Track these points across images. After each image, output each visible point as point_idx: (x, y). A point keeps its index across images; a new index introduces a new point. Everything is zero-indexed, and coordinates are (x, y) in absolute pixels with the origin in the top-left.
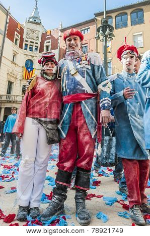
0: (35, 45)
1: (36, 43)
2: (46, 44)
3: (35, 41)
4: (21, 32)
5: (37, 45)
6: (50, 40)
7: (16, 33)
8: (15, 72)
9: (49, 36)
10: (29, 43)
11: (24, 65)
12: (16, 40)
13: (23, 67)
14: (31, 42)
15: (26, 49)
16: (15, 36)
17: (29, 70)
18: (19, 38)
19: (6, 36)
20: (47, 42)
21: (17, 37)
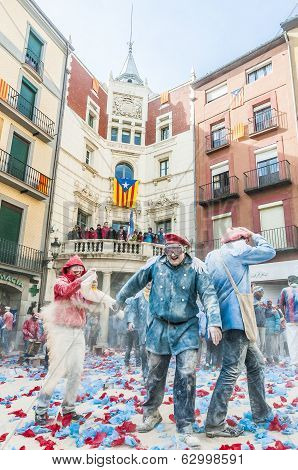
0: (133, 129)
1: (137, 125)
2: (159, 125)
3: (134, 121)
4: (102, 100)
5: (138, 128)
6: (170, 114)
7: (89, 99)
8: (94, 192)
9: (166, 105)
10: (120, 126)
11: (113, 175)
12: (91, 118)
13: (110, 179)
14: (125, 123)
15: (114, 139)
16: (89, 107)
17: (126, 185)
18: (97, 113)
19: (66, 101)
20: (161, 120)
21: (93, 110)
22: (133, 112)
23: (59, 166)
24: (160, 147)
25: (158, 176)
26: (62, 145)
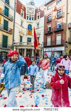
3: (32, 14)
4: (24, 9)
5: (33, 16)
6: (40, 13)
7: (21, 10)
8: (23, 32)
9: (39, 10)
11: (27, 28)
12: (22, 14)
14: (30, 15)
15: (28, 19)
16: (21, 12)
17: (30, 30)
18: (23, 13)
19: (16, 11)
20: (38, 14)
21: (22, 12)
22: (32, 12)
23: (15, 26)
24: (37, 21)
25: (37, 28)
26: (15, 22)
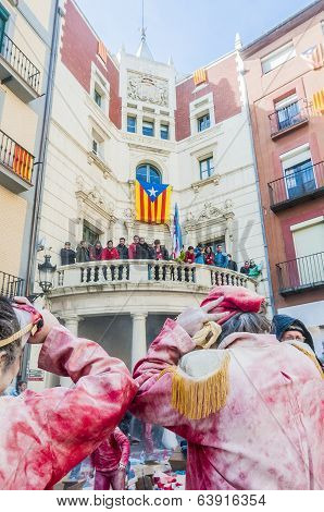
0: (158, 118)
1: (163, 113)
2: (194, 112)
5: (164, 118)
6: (209, 96)
7: (94, 67)
8: (107, 200)
9: (203, 86)
10: (140, 114)
11: (134, 178)
12: (99, 95)
13: (129, 183)
14: (145, 109)
15: (131, 130)
16: (94, 79)
17: (153, 192)
20: (196, 106)
22: (156, 96)
24: (198, 140)
25: (197, 179)
